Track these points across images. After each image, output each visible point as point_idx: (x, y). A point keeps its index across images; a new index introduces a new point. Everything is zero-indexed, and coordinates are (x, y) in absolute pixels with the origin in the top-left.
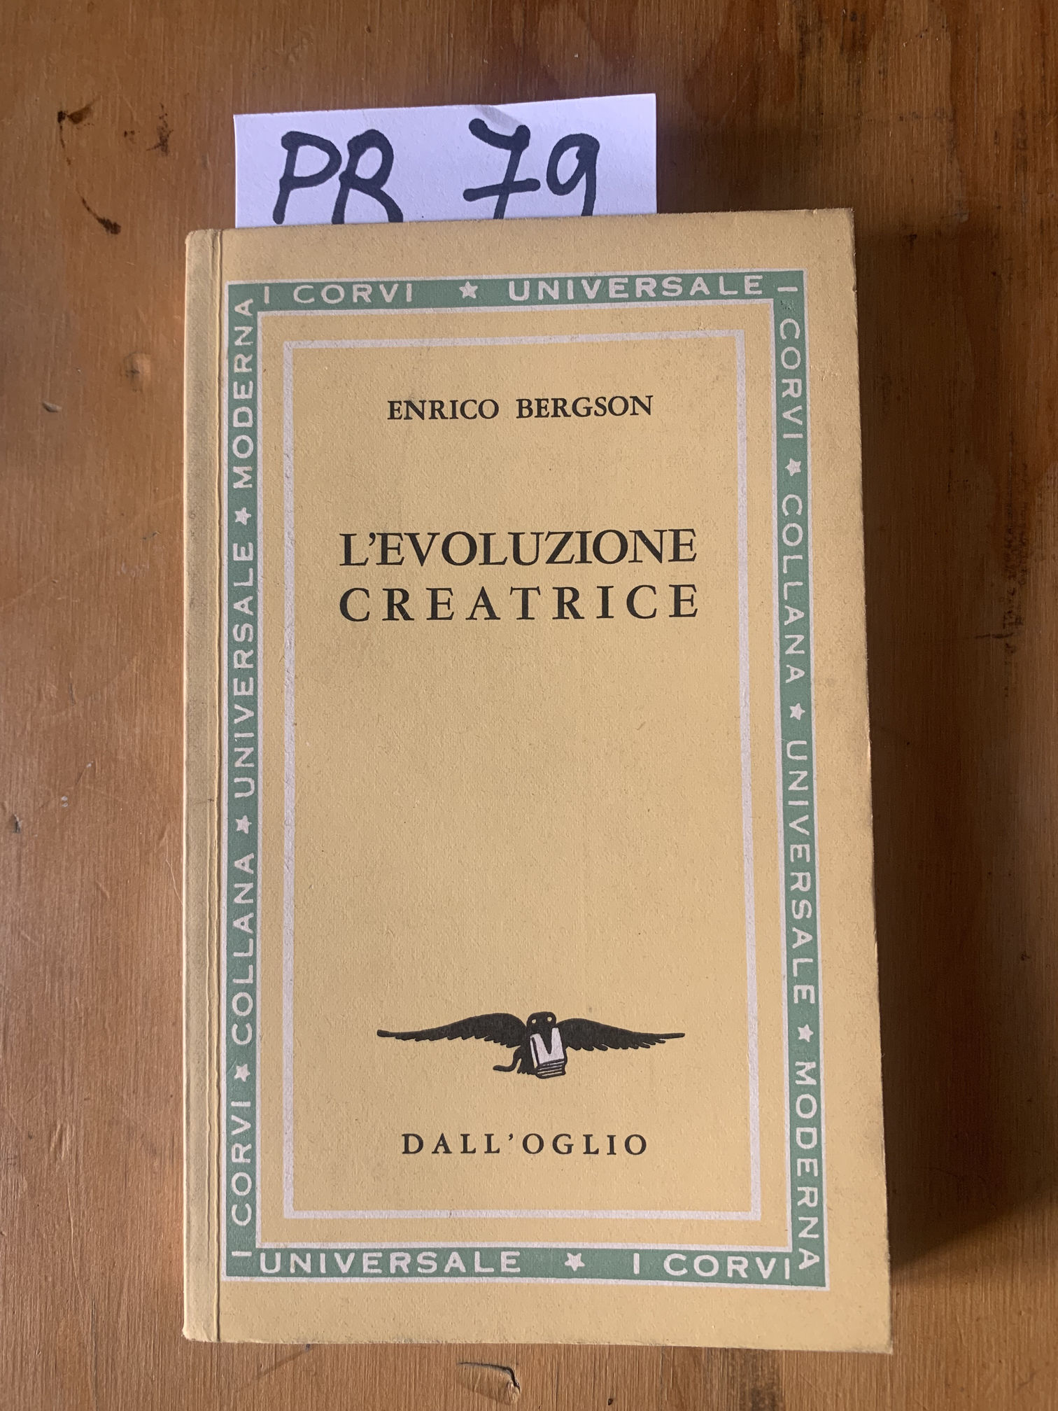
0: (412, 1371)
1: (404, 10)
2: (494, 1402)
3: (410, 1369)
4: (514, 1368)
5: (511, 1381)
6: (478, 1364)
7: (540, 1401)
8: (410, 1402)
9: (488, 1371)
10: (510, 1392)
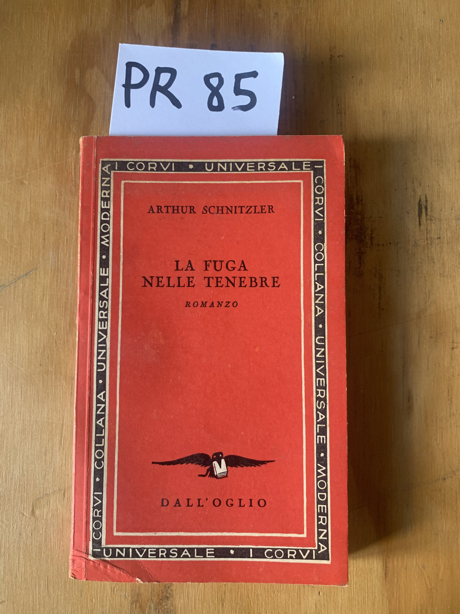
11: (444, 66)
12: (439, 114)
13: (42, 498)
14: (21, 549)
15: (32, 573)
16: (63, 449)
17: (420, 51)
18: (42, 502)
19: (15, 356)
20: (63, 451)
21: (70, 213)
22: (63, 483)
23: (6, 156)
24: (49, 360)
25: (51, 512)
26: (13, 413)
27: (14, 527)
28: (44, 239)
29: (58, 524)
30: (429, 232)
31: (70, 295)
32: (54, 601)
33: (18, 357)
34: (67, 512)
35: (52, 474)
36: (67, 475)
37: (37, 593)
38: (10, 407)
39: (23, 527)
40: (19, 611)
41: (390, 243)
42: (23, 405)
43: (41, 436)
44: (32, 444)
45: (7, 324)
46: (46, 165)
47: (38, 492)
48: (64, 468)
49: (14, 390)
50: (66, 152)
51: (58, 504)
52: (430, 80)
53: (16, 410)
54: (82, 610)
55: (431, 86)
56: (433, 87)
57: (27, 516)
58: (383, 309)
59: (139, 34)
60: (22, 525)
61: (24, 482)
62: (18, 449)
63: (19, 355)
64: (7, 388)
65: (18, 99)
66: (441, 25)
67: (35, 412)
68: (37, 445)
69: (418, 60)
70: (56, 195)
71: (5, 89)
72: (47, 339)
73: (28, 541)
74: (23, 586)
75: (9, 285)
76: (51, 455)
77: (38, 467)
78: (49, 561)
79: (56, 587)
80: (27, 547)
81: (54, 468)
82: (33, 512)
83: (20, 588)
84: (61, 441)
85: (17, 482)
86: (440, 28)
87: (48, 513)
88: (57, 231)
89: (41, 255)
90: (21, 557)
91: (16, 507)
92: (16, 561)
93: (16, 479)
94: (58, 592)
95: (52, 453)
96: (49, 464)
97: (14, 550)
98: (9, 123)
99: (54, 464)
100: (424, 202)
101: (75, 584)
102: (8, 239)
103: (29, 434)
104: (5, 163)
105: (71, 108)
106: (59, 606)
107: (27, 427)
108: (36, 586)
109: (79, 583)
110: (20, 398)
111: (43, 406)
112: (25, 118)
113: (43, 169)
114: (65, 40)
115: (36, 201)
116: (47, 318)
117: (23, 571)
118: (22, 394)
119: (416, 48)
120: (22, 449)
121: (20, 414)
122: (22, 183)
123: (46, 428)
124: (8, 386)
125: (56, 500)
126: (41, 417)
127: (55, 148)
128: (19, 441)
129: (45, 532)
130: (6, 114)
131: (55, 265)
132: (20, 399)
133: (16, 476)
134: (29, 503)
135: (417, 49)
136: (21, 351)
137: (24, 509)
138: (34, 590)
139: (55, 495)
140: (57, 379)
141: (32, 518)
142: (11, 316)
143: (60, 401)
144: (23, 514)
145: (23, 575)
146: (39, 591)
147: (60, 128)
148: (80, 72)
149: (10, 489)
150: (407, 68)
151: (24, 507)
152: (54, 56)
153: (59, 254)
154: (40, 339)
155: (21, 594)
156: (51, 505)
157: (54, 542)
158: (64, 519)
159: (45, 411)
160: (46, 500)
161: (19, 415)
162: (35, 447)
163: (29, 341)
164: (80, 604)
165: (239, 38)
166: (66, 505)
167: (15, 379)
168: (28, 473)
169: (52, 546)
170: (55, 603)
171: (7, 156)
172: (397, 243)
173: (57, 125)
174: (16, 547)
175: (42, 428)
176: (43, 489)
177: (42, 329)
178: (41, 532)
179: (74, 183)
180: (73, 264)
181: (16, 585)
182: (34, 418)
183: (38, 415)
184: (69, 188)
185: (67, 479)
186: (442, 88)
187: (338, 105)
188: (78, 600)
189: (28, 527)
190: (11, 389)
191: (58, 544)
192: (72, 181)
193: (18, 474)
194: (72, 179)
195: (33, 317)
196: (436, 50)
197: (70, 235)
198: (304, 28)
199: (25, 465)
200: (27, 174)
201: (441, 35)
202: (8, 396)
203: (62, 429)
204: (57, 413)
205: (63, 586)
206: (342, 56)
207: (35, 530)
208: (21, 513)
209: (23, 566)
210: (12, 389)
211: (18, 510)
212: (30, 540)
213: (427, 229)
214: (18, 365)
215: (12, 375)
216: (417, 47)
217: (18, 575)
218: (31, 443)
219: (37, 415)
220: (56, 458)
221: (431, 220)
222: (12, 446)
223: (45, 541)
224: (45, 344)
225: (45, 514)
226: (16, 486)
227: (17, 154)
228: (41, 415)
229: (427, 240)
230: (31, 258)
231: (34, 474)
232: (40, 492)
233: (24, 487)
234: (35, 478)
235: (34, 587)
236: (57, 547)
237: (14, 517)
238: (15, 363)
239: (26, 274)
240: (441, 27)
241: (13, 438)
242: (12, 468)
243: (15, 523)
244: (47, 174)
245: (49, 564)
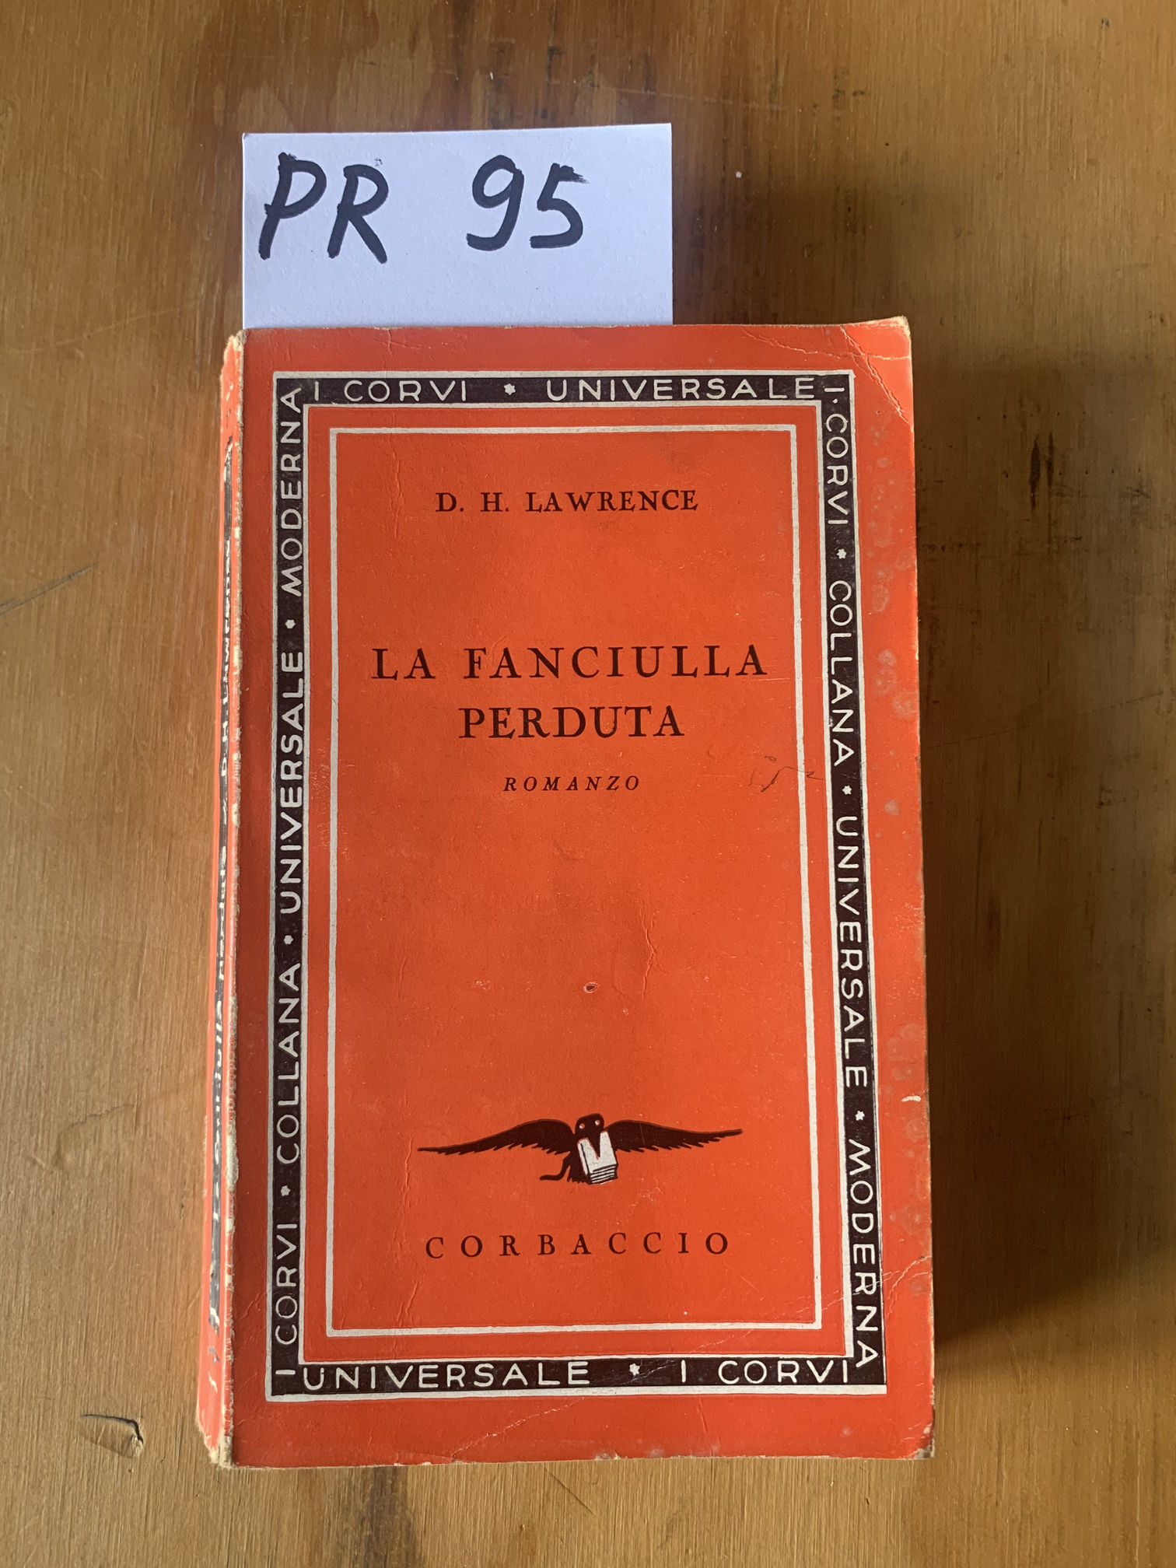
0: (36, 1422)
1: (108, 84)
2: (117, 1455)
3: (33, 1420)
4: (138, 1421)
5: (135, 1434)
6: (102, 1416)
7: (162, 1454)
8: (31, 1453)
9: (112, 1423)
10: (134, 1446)
11: (1105, 131)
12: (1091, 244)
13: (83, 1123)
14: (24, 1247)
15: (49, 1307)
16: (140, 1006)
17: (1049, 91)
18: (82, 1135)
19: (33, 773)
20: (140, 1011)
21: (184, 433)
22: (136, 1090)
23: (33, 287)
24: (117, 788)
25: (102, 1158)
26: (21, 913)
27: (9, 1193)
28: (119, 493)
29: (118, 1190)
30: (1055, 522)
31: (175, 632)
32: (99, 1378)
33: (40, 778)
34: (143, 1162)
35: (108, 1065)
36: (147, 1070)
37: (60, 1357)
38: (14, 898)
39: (31, 1192)
40: (10, 1400)
41: (961, 545)
42: (46, 893)
43: (86, 971)
44: (64, 991)
45: (16, 694)
46: (131, 316)
47: (72, 1109)
48: (139, 1053)
49: (25, 857)
50: (184, 286)
51: (121, 1140)
52: (1071, 161)
53: (29, 907)
54: (167, 1403)
55: (1075, 177)
56: (1078, 178)
57: (44, 1165)
58: (937, 702)
59: (373, 14)
60: (29, 1187)
61: (40, 1084)
62: (29, 1002)
63: (43, 770)
64: (9, 851)
65: (70, 152)
66: (1103, 33)
67: (76, 911)
68: (75, 992)
69: (1045, 111)
70: (154, 389)
71: (40, 127)
72: (114, 738)
73: (42, 1229)
74: (25, 1336)
75: (26, 601)
76: (109, 1020)
77: (77, 1048)
78: (93, 1279)
79: (106, 1343)
80: (40, 1242)
81: (115, 1052)
82: (58, 1159)
83: (17, 1342)
84: (137, 987)
85: (23, 1082)
86: (1101, 39)
87: (96, 1162)
88: (150, 476)
89: (109, 532)
90: (25, 1265)
91: (18, 1144)
92: (11, 1277)
93: (22, 1074)
94: (111, 1357)
95: (113, 1014)
96: (102, 1040)
97: (7, 1249)
98: (46, 208)
99: (116, 1042)
100: (1044, 453)
101: (154, 1337)
102: (29, 489)
103: (57, 967)
104: (32, 304)
105: (201, 181)
106: (112, 1391)
107: (54, 950)
108: (56, 1338)
109: (164, 1337)
110: (40, 878)
111: (95, 898)
112: (85, 199)
113: (125, 326)
114: (192, 17)
115: (103, 401)
116: (116, 686)
117: (27, 1300)
118: (44, 867)
119: (1042, 85)
120: (39, 1003)
121: (39, 917)
122: (71, 356)
123: (100, 953)
124: (12, 846)
125: (116, 1132)
126: (90, 925)
127: (157, 276)
128: (32, 983)
129: (87, 1206)
130: (38, 187)
131: (143, 557)
132: (38, 878)
133: (21, 1069)
134: (49, 1135)
135: (1044, 87)
136: (49, 763)
137: (36, 1150)
138: (53, 1348)
139: (115, 1119)
140: (133, 834)
141: (56, 1172)
142: (28, 675)
143: (139, 888)
144: (34, 1162)
145: (26, 1311)
146: (65, 1352)
147: (169, 229)
148: (226, 97)
149: (5, 1098)
150: (1019, 131)
151: (37, 1144)
152: (164, 54)
153: (153, 531)
154: (97, 735)
155: (18, 1356)
156: (104, 1141)
157: (107, 1234)
158: (134, 1179)
159: (99, 911)
160: (93, 1128)
161: (36, 919)
162: (71, 999)
163: (68, 741)
164: (164, 1387)
165: (617, 37)
166: (140, 1145)
167: (31, 831)
168: (49, 1062)
169: (102, 1242)
170: (102, 1382)
171: (36, 287)
172: (978, 544)
173: (164, 221)
174: (11, 1242)
175: (91, 952)
176: (87, 1103)
177: (104, 712)
178: (76, 1207)
179: (197, 361)
180: (185, 558)
181: (7, 1335)
182: (71, 928)
183: (82, 919)
184: (187, 374)
185: (145, 1080)
186: (1101, 182)
187: (849, 209)
188: (161, 1377)
189: (44, 1193)
190: (19, 855)
191: (116, 1239)
192: (194, 357)
193: (27, 1064)
194: (194, 353)
195: (81, 680)
196: (1088, 91)
197: (183, 488)
198: (774, 22)
199: (43, 1040)
200: (85, 335)
201: (1102, 56)
202: (9, 872)
203: (141, 958)
204: (130, 918)
205: (125, 1341)
206: (863, 93)
207: (61, 1201)
208: (29, 1158)
209: (28, 1289)
210: (22, 854)
211: (21, 1151)
212: (49, 1225)
213: (1050, 516)
214: (38, 795)
215: (23, 822)
216: (1044, 80)
217: (14, 1311)
218: (62, 988)
219: (80, 919)
220: (120, 1028)
221: (1061, 494)
222: (15, 993)
223: (86, 1230)
224: (109, 749)
225: (87, 1162)
226: (21, 1091)
227: (60, 285)
228: (91, 921)
229: (1049, 542)
230: (85, 538)
231: (64, 1064)
232: (77, 1107)
233: (40, 1095)
234: (67, 1073)
235: (53, 1343)
236: (113, 1246)
237: (11, 1168)
238: (32, 792)
239: (70, 577)
240: (1103, 38)
241: (18, 974)
242: (12, 1048)
243: (12, 1183)
244: (134, 338)
245: (93, 1285)
